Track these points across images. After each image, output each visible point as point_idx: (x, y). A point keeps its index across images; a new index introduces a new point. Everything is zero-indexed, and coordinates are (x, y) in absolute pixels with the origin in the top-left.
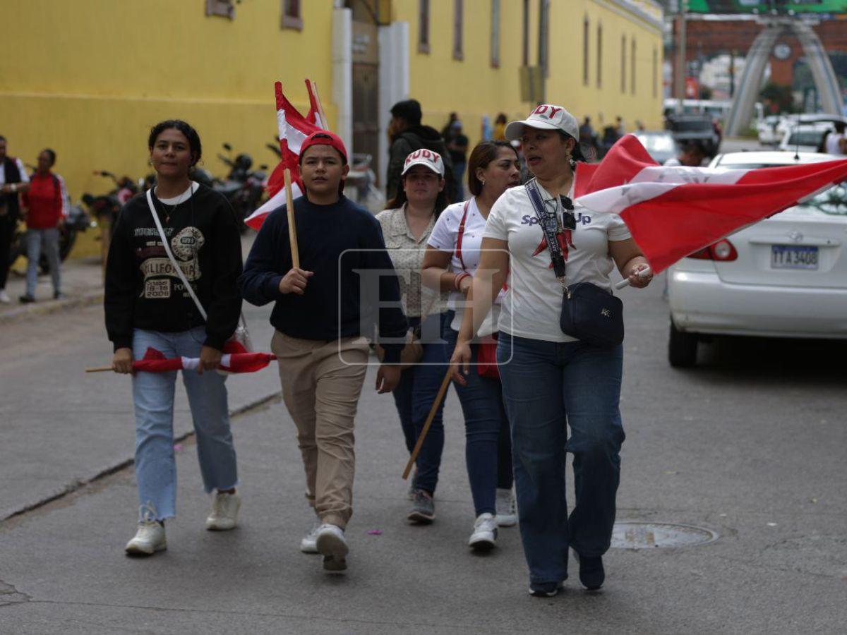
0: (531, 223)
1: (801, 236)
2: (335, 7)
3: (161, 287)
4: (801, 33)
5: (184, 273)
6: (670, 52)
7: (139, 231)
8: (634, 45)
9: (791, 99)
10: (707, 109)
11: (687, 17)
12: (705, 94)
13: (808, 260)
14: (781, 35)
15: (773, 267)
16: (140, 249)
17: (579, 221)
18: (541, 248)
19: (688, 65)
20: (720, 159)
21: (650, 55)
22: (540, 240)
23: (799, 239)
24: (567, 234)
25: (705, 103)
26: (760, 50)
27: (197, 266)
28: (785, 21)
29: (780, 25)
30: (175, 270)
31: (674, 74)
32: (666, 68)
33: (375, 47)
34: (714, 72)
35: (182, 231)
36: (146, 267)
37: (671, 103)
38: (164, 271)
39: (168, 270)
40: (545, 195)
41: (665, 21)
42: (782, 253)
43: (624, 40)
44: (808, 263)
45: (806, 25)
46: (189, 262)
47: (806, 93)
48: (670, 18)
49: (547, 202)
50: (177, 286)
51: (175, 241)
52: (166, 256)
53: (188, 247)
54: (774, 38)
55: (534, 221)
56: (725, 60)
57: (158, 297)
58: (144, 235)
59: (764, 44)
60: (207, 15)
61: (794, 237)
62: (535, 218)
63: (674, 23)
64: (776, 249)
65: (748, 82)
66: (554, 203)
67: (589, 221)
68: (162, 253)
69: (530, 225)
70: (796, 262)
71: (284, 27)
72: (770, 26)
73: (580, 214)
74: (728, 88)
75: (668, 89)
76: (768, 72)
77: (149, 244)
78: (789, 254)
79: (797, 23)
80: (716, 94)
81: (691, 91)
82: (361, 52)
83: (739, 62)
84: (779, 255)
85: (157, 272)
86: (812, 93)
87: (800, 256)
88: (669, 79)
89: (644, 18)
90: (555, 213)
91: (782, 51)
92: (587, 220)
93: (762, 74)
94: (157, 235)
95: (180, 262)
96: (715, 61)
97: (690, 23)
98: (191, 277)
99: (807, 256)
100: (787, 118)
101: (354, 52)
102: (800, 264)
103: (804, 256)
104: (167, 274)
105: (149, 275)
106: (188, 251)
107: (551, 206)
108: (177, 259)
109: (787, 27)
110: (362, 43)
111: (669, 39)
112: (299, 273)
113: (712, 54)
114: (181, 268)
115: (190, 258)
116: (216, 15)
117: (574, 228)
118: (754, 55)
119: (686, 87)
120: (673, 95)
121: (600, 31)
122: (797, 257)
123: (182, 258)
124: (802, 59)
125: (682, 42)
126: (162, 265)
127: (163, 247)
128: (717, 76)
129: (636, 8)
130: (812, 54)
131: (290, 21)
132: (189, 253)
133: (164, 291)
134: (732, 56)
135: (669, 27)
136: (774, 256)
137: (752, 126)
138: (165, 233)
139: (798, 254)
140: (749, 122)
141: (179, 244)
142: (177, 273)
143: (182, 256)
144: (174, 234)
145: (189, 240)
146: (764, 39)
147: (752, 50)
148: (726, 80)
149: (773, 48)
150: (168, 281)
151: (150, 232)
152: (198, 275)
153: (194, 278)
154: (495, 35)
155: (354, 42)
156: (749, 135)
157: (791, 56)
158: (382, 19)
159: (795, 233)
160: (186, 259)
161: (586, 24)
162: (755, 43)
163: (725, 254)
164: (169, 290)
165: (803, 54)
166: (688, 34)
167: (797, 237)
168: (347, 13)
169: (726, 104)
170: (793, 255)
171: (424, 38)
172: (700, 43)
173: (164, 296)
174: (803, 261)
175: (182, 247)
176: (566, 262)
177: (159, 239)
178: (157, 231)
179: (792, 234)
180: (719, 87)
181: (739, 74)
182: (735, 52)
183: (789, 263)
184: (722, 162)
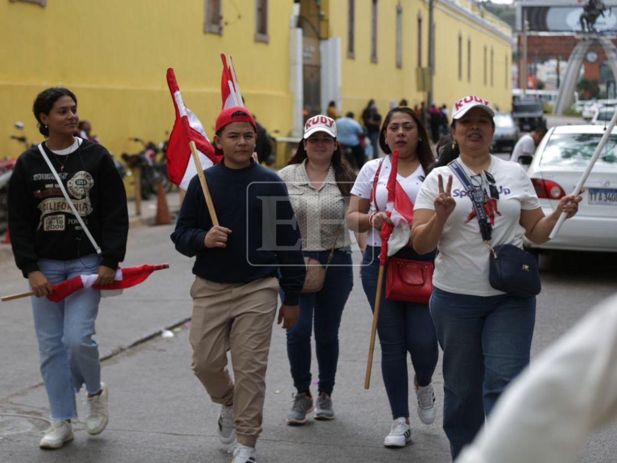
0: (462, 196)
1: (608, 183)
2: (291, 28)
3: (57, 221)
4: (605, 45)
5: (77, 209)
6: (517, 57)
7: (36, 177)
8: (492, 53)
9: (598, 89)
10: (540, 96)
11: (528, 33)
12: (540, 86)
13: (613, 198)
14: (591, 45)
15: (590, 203)
16: (39, 191)
17: (501, 192)
18: (472, 216)
19: (528, 66)
20: (554, 130)
21: (504, 60)
22: (471, 210)
23: (607, 185)
24: (493, 203)
25: (540, 92)
26: (577, 56)
27: (89, 204)
28: (594, 36)
29: (591, 39)
30: (69, 207)
31: (519, 73)
32: (513, 69)
33: (318, 54)
34: (546, 70)
35: (76, 175)
36: (44, 205)
37: (517, 92)
38: (60, 208)
39: (64, 207)
40: (469, 172)
41: (513, 36)
42: (596, 194)
43: (485, 49)
44: (613, 201)
45: (608, 39)
46: (83, 200)
47: (608, 85)
48: (516, 35)
49: (471, 177)
50: (70, 221)
51: (70, 183)
52: (63, 196)
53: (81, 188)
54: (587, 48)
55: (464, 194)
56: (553, 63)
57: (55, 229)
58: (42, 180)
59: (579, 52)
60: (205, 32)
61: (603, 183)
62: (463, 191)
63: (519, 38)
64: (591, 191)
65: (569, 78)
66: (479, 178)
67: (509, 193)
68: (58, 194)
69: (461, 197)
70: (605, 200)
71: (257, 41)
72: (584, 40)
73: (501, 187)
74: (555, 82)
75: (516, 82)
76: (582, 71)
77: (48, 186)
78: (600, 195)
79: (602, 38)
80: (547, 86)
81: (530, 84)
82: (308, 58)
83: (563, 64)
84: (593, 196)
85: (55, 209)
86: (612, 85)
87: (608, 196)
88: (516, 76)
89: (499, 35)
90: (480, 186)
91: (592, 57)
92: (508, 192)
93: (579, 72)
94: (54, 179)
95: (74, 200)
96: (546, 64)
97: (529, 37)
98: (83, 213)
99: (612, 196)
100: (596, 102)
101: (304, 58)
102: (608, 201)
103: (611, 196)
104: (63, 211)
105: (47, 212)
106: (82, 191)
107: (476, 180)
108: (72, 198)
109: (595, 40)
110: (310, 52)
111: (515, 49)
112: (220, 230)
113: (544, 59)
114: (75, 205)
115: (84, 197)
116: (211, 32)
117: (498, 198)
118: (573, 59)
119: (527, 81)
120: (519, 86)
121: (469, 43)
122: (606, 197)
123: (77, 197)
124: (605, 62)
125: (525, 50)
126: (58, 203)
127: (59, 189)
128: (548, 73)
129: (493, 28)
130: (612, 59)
131: (261, 36)
132: (83, 193)
133: (60, 225)
134: (558, 60)
135: (515, 40)
136: (590, 196)
137: (572, 108)
138: (60, 177)
139: (606, 195)
140: (570, 105)
141: (75, 185)
142: (71, 209)
143: (77, 195)
144: (69, 177)
145: (82, 181)
146: (580, 49)
147: (571, 56)
148: (554, 77)
149: (586, 54)
150: (63, 216)
151: (47, 177)
152: (90, 210)
153: (87, 213)
154: (399, 46)
155: (304, 51)
156: (570, 113)
157: (598, 59)
158: (323, 35)
159: (605, 180)
160: (80, 197)
161: (460, 39)
162: (574, 51)
163: (557, 195)
164: (64, 224)
165: (606, 59)
166: (528, 46)
167: (606, 184)
168: (299, 31)
169: (554, 93)
170: (603, 195)
171: (351, 48)
172: (537, 52)
173: (59, 229)
174: (610, 199)
175: (77, 188)
176: (493, 227)
177: (55, 182)
178: (53, 175)
179: (603, 181)
180: (550, 81)
181: (563, 72)
182: (560, 57)
183: (600, 201)
184: (555, 132)
